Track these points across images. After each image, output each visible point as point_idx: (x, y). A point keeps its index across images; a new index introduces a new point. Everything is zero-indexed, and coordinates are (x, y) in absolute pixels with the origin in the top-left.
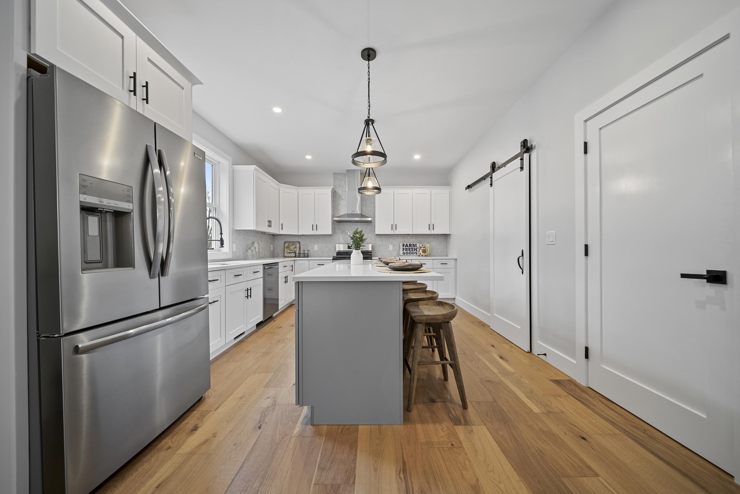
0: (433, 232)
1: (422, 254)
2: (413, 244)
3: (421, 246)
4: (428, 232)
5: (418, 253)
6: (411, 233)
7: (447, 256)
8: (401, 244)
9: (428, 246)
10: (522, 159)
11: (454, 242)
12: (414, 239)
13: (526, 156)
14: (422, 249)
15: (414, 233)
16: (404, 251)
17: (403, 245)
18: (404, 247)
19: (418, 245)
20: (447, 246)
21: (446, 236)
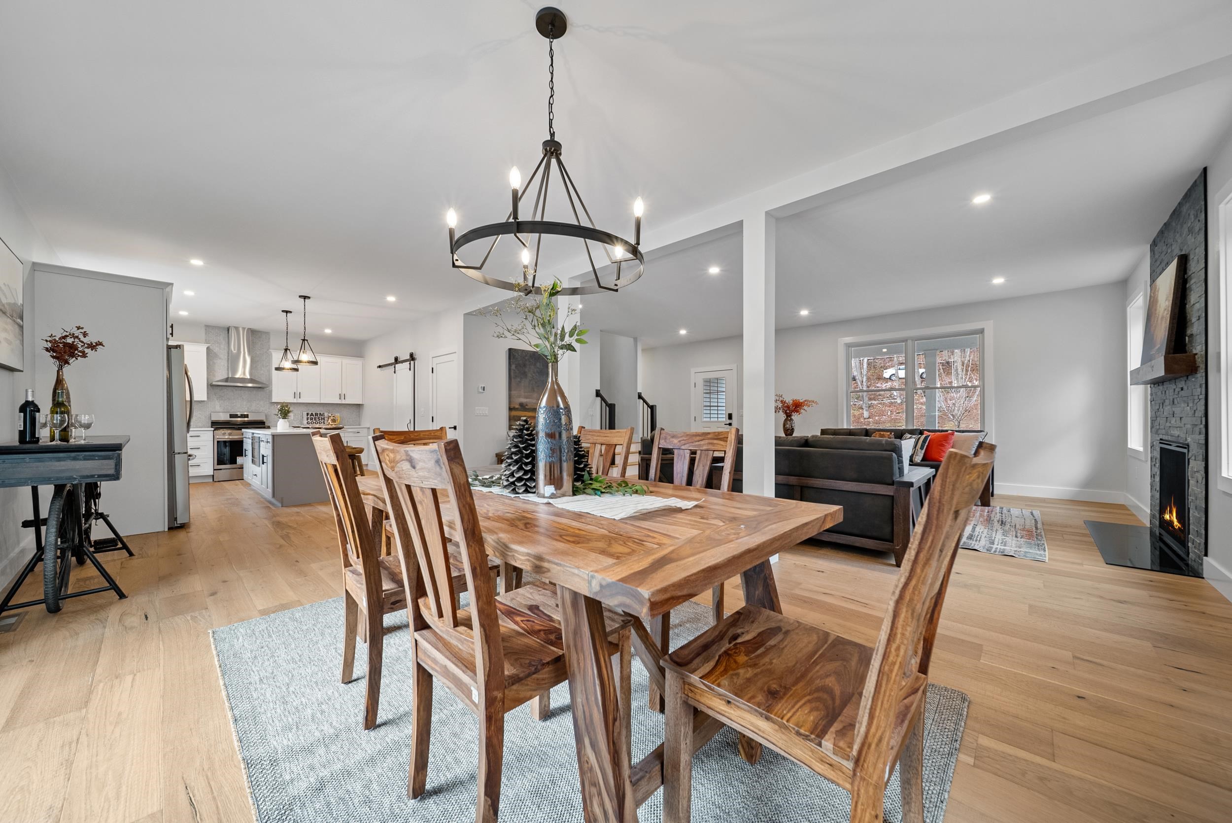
0: (344, 402)
1: (331, 423)
2: (320, 414)
3: (330, 415)
4: (338, 401)
5: (326, 422)
6: (319, 402)
7: (360, 425)
8: (305, 414)
9: (338, 415)
10: (410, 364)
11: (366, 412)
12: (321, 408)
13: (412, 362)
14: (332, 418)
15: (322, 402)
16: (309, 420)
17: (308, 414)
18: (309, 416)
19: (326, 414)
20: (359, 416)
21: (359, 406)
